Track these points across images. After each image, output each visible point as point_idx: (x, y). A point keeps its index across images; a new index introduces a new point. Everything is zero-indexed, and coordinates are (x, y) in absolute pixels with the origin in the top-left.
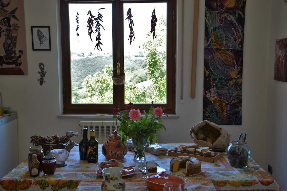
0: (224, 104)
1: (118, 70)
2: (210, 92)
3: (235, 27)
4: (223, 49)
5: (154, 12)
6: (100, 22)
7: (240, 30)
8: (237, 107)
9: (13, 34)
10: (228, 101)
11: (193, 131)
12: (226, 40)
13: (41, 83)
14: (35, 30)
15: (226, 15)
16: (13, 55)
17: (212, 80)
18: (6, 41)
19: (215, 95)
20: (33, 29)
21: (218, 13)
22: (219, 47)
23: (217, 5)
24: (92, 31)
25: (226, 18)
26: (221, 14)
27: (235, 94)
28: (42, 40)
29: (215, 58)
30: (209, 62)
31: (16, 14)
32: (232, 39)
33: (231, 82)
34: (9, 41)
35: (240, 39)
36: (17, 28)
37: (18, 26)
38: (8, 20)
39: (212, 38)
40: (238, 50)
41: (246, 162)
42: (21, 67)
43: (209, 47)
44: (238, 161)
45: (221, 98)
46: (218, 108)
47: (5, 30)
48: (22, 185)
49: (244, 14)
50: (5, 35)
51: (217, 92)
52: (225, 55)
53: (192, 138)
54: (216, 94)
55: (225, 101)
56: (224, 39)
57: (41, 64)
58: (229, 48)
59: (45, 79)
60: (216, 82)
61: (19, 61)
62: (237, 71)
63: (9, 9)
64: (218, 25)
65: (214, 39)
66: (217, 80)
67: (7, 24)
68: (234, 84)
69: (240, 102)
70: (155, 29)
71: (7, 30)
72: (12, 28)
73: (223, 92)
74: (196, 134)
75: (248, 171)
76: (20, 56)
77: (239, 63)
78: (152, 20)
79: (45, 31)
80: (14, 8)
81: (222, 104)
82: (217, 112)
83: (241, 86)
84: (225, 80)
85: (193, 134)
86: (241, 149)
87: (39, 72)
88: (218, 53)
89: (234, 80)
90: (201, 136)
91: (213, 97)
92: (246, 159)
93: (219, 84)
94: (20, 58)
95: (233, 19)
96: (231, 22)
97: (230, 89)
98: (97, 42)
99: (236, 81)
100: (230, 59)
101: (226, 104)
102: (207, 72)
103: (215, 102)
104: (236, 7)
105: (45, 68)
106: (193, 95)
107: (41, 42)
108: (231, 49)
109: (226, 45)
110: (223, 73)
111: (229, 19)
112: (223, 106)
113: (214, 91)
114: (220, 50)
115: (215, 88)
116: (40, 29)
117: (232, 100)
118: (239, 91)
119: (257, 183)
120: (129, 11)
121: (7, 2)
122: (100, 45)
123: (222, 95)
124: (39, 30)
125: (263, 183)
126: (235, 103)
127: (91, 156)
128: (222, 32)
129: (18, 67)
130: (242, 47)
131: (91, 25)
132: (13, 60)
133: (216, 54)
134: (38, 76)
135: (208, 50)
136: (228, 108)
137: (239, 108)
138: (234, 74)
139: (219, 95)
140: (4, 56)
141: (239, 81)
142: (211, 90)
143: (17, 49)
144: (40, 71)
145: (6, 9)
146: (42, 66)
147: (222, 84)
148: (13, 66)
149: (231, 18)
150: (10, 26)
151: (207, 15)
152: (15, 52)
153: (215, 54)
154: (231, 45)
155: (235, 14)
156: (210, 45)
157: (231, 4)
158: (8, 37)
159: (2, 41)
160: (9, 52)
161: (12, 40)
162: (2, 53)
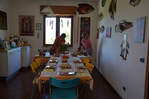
5: (68, 21)
6: (53, 23)
7: (89, 26)
21: (84, 22)
23: (84, 20)
24: (51, 25)
35: (89, 28)
36: (32, 24)
38: (30, 22)
41: (87, 55)
42: (33, 34)
44: (85, 54)
49: (90, 22)
59: (39, 37)
61: (32, 32)
63: (31, 19)
64: (84, 25)
71: (30, 24)
79: (39, 25)
105: (39, 34)
106: (77, 42)
107: (38, 27)
108: (87, 31)
130: (90, 30)
134: (37, 36)
135: (81, 31)
148: (31, 34)
149: (87, 23)
151: (81, 22)
152: (32, 30)
156: (82, 29)
157: (87, 20)
158: (30, 26)
159: (28, 27)
160: (30, 30)
161: (31, 27)
162: (29, 30)
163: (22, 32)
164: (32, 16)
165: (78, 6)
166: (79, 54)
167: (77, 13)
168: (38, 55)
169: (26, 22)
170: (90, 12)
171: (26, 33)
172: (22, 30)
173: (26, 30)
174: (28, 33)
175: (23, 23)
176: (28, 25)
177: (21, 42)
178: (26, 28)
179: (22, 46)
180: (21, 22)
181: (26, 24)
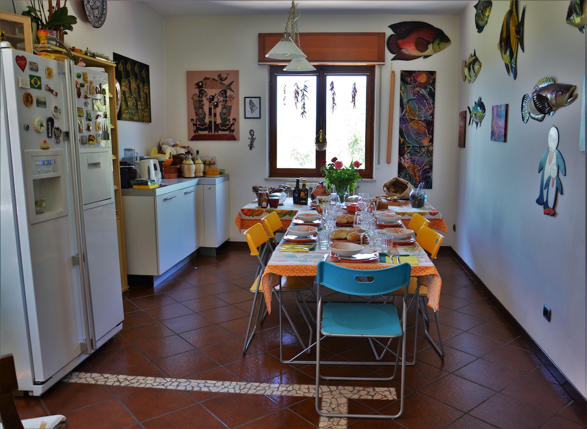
0: (417, 169)
1: (321, 137)
2: (404, 158)
3: (426, 100)
4: (416, 119)
5: (355, 84)
6: (305, 93)
7: (431, 103)
8: (428, 172)
9: (229, 104)
10: (420, 167)
11: (385, 186)
13: (251, 148)
14: (248, 100)
15: (418, 89)
16: (228, 123)
17: (406, 148)
18: (222, 110)
19: (409, 161)
20: (246, 99)
21: (411, 87)
22: (412, 118)
23: (411, 80)
24: (298, 101)
25: (419, 92)
26: (414, 88)
27: (427, 160)
28: (253, 109)
29: (409, 127)
30: (404, 130)
31: (232, 87)
32: (424, 110)
33: (423, 150)
34: (225, 111)
35: (431, 111)
36: (232, 99)
37: (233, 97)
38: (225, 92)
39: (407, 109)
40: (429, 120)
41: (423, 204)
42: (234, 134)
43: (404, 117)
44: (417, 203)
45: (414, 164)
46: (411, 173)
47: (222, 100)
48: (257, 213)
49: (434, 89)
50: (222, 105)
51: (411, 159)
52: (417, 124)
53: (385, 191)
55: (418, 167)
56: (417, 110)
57: (252, 130)
58: (421, 118)
59: (255, 144)
60: (410, 149)
61: (232, 128)
62: (429, 140)
63: (227, 82)
64: (412, 97)
66: (411, 147)
67: (224, 95)
68: (426, 151)
69: (431, 167)
70: (355, 100)
71: (223, 100)
72: (228, 99)
73: (416, 158)
74: (388, 189)
75: (424, 209)
76: (233, 124)
77: (430, 132)
78: (353, 91)
79: (256, 101)
80: (230, 82)
81: (415, 169)
82: (410, 176)
83: (432, 153)
84: (418, 148)
85: (385, 189)
87: (249, 138)
88: (412, 123)
89: (426, 147)
90: (393, 190)
91: (406, 164)
92: (422, 201)
93: (412, 151)
94: (233, 126)
95: (425, 93)
96: (423, 96)
97: (422, 155)
98: (303, 111)
99: (428, 149)
100: (423, 128)
102: (402, 140)
103: (408, 167)
104: (427, 83)
105: (254, 134)
106: (389, 161)
107: (252, 111)
108: (423, 119)
109: (419, 115)
110: (416, 141)
111: (421, 92)
112: (416, 171)
113: (408, 157)
114: (414, 120)
115: (408, 155)
116: (252, 99)
117: (424, 166)
118: (430, 158)
119: (427, 214)
120: (332, 83)
121: (225, 77)
122: (305, 113)
123: (415, 161)
124: (251, 101)
125: (431, 214)
126: (427, 169)
127: (303, 199)
128: (415, 104)
129: (231, 133)
130: (433, 118)
131: (297, 95)
132: (228, 127)
134: (249, 142)
135: (403, 120)
136: (421, 173)
137: (430, 174)
138: (425, 142)
139: (413, 161)
140: (220, 124)
141: (430, 148)
142: (405, 156)
143: (231, 118)
144: (251, 137)
145: (224, 82)
146: (252, 133)
147: (415, 151)
148: (227, 132)
149: (423, 91)
150: (226, 97)
151: (402, 88)
152: (229, 119)
153: (409, 123)
154: (423, 116)
155: (427, 88)
156: (404, 115)
157: (423, 79)
158: (224, 107)
159: (219, 110)
160: (225, 120)
161: (228, 109)
162: (219, 121)
163: (198, 129)
164: (229, 73)
165: (389, 32)
166: (395, 202)
167: (389, 55)
168: (254, 206)
169: (211, 92)
170: (435, 52)
171: (211, 132)
172: (198, 123)
173: (210, 122)
174: (217, 132)
175: (201, 95)
176: (215, 104)
177: (196, 162)
178: (210, 114)
179: (199, 174)
180: (194, 95)
181: (211, 99)
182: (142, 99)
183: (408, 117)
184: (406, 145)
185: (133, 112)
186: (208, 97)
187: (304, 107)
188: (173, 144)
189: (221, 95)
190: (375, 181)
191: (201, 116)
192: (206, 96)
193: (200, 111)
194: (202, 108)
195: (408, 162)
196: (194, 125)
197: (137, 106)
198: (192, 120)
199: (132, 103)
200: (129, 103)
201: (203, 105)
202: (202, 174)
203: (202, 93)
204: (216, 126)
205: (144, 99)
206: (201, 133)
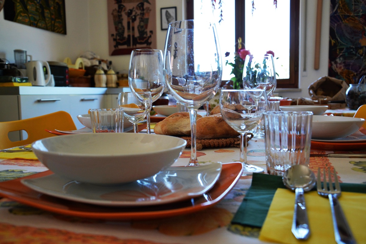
0: (352, 75)
2: (336, 63)
4: (352, 15)
9: (146, 17)
10: (356, 71)
11: (311, 88)
12: (355, 5)
14: (164, 11)
16: (145, 36)
17: (338, 50)
18: (140, 23)
19: (341, 65)
22: (347, 14)
27: (365, 63)
29: (343, 25)
30: (335, 30)
32: (363, 3)
33: (361, 51)
34: (142, 24)
36: (149, 11)
37: (150, 9)
38: (142, 4)
39: (340, 4)
42: (151, 46)
43: (335, 15)
45: (348, 69)
46: (345, 79)
47: (139, 13)
50: (139, 18)
51: (344, 63)
52: (353, 21)
53: (310, 94)
54: (343, 64)
55: (354, 72)
56: (353, 4)
58: (359, 13)
60: (343, 52)
61: (149, 41)
65: (341, 6)
66: (345, 49)
67: (141, 8)
68: (364, 52)
71: (141, 14)
72: (145, 11)
73: (351, 62)
74: (315, 92)
76: (150, 36)
79: (172, 12)
81: (350, 75)
84: (353, 49)
85: (311, 92)
86: (362, 92)
88: (346, 21)
89: (364, 48)
90: (321, 92)
93: (346, 54)
94: (150, 38)
97: (359, 58)
100: (360, 26)
101: (354, 75)
102: (333, 41)
103: (341, 72)
106: (317, 67)
108: (361, 14)
109: (355, 10)
110: (352, 41)
112: (351, 77)
113: (340, 61)
114: (349, 16)
115: (341, 59)
116: (169, 10)
117: (362, 71)
122: (222, 21)
123: (349, 65)
124: (167, 12)
126: (365, 74)
129: (148, 46)
131: (214, 3)
132: (145, 40)
133: (344, 21)
135: (334, 18)
136: (357, 79)
138: (364, 42)
139: (347, 66)
140: (138, 37)
142: (338, 60)
143: (148, 30)
147: (350, 53)
148: (145, 46)
150: (143, 10)
152: (146, 33)
153: (342, 21)
154: (361, 10)
156: (336, 12)
158: (142, 20)
159: (137, 23)
160: (142, 33)
161: (145, 22)
163: (118, 44)
169: (129, 6)
171: (130, 45)
172: (118, 38)
173: (129, 36)
174: (136, 45)
175: (120, 10)
176: (133, 17)
177: (109, 72)
178: (129, 28)
179: (110, 85)
180: (114, 11)
181: (129, 14)
182: (52, 8)
183: (340, 15)
184: (338, 48)
185: (37, 18)
186: (127, 11)
187: (221, 15)
188: (90, 57)
189: (138, 8)
190: (300, 91)
191: (120, 31)
192: (124, 10)
193: (120, 26)
194: (121, 23)
195: (340, 68)
196: (115, 40)
197: (43, 13)
198: (113, 35)
199: (35, 8)
200: (28, 7)
201: (122, 19)
202: (114, 85)
203: (121, 8)
204: (135, 39)
205: (54, 8)
206: (120, 47)
